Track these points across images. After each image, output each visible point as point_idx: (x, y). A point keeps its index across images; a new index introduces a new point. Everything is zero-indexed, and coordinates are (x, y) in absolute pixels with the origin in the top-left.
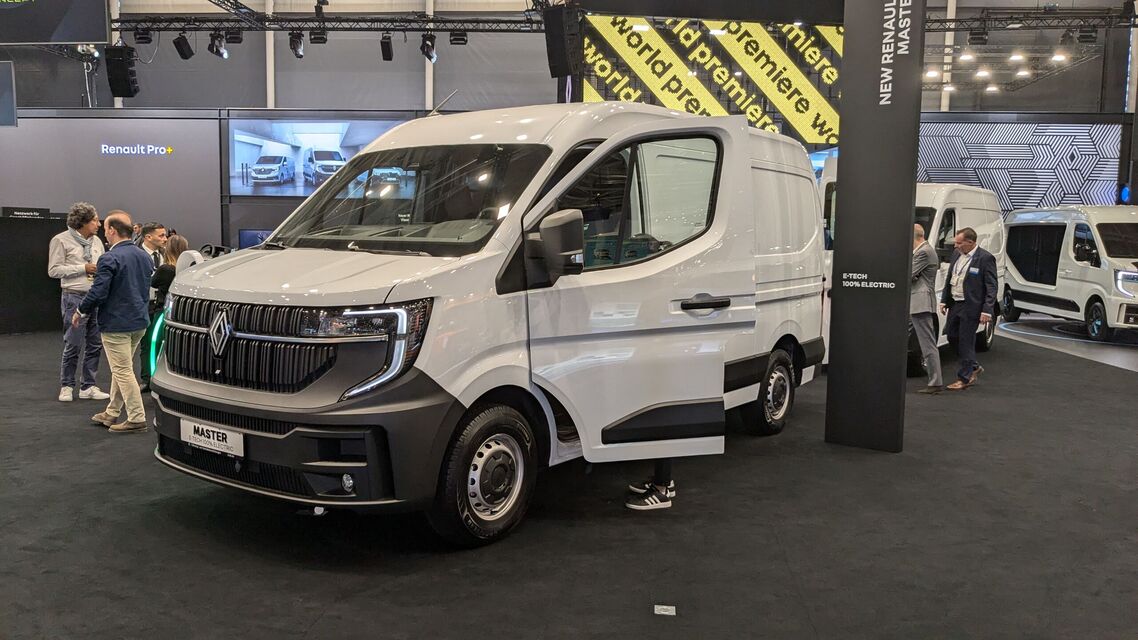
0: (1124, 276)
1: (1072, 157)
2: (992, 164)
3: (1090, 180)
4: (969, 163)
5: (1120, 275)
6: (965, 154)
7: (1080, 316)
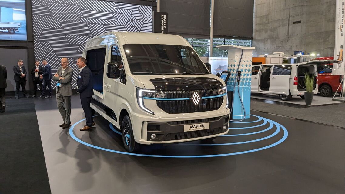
0: (143, 92)
1: (132, 21)
2: (95, 21)
4: (83, 20)
5: (141, 91)
6: (81, 15)
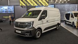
3: (75, 9)
7: (72, 24)
